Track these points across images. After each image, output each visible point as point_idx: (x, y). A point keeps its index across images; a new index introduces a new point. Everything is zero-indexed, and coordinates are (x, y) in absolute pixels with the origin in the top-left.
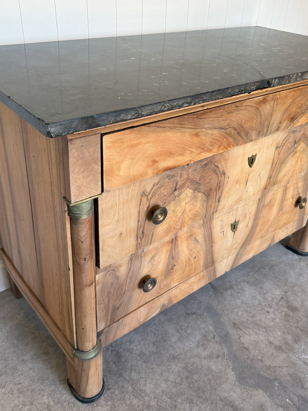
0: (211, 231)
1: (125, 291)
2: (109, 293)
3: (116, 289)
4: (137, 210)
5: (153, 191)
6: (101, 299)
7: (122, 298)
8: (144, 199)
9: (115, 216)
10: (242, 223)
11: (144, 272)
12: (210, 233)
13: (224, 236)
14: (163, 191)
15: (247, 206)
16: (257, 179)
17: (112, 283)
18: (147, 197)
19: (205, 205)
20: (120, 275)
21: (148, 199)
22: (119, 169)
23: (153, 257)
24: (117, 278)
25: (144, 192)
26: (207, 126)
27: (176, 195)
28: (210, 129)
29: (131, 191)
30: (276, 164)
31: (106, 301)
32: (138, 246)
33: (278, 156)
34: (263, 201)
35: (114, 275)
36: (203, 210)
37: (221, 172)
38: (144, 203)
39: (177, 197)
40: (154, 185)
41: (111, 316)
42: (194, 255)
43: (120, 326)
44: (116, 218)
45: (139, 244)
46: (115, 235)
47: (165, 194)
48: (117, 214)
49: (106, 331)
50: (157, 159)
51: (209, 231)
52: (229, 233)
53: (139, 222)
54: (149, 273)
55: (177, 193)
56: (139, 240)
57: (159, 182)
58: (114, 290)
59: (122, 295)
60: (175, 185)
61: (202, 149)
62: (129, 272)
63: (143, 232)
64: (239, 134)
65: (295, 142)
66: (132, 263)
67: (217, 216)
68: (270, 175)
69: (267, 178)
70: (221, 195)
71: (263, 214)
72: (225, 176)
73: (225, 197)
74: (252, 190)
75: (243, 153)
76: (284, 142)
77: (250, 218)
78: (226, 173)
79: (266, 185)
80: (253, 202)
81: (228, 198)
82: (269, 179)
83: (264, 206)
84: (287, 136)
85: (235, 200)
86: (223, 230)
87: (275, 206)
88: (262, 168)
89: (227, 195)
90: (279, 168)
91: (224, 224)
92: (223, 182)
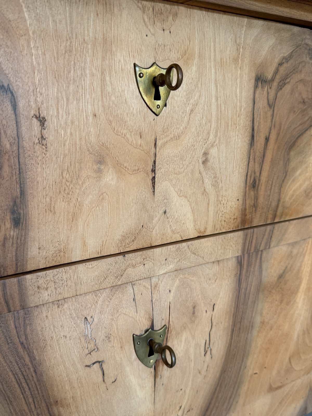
0: (32, 359)
10: (184, 338)
12: (25, 365)
13: (109, 380)
15: (194, 279)
16: (197, 175)
30: (267, 139)
33: (270, 113)
34: (257, 273)
51: (21, 358)
52: (128, 369)
67: (45, 296)
68: (251, 177)
69: (243, 185)
70: (23, 193)
71: (261, 314)
72: (15, 107)
73: (51, 209)
74: (190, 216)
75: (105, 40)
76: (282, 70)
77: (214, 324)
78: (19, 91)
79: (244, 213)
80: (216, 268)
81: (74, 217)
82: (252, 193)
83: (260, 288)
84: (291, 56)
85: (118, 237)
86: (95, 357)
87: (299, 295)
88: (212, 136)
89: (61, 205)
90: (281, 163)
91: (101, 335)
92: (11, 131)
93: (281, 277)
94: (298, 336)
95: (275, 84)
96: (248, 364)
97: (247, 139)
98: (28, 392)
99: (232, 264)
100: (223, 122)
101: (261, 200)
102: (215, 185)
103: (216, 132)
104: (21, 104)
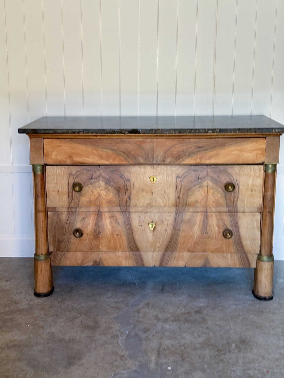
1: (65, 232)
2: (55, 228)
3: (60, 227)
4: (67, 182)
5: (76, 174)
6: (51, 228)
7: (63, 236)
8: (71, 177)
9: (54, 180)
10: (160, 227)
11: (78, 225)
12: (129, 222)
13: (143, 229)
14: (83, 177)
15: (163, 215)
16: (163, 194)
17: (57, 222)
18: (73, 176)
19: (117, 197)
20: (61, 219)
21: (73, 178)
22: (51, 155)
23: (83, 218)
24: (60, 220)
25: (71, 173)
26: (102, 146)
27: (93, 182)
28: (105, 148)
29: (63, 170)
30: (181, 189)
31: (54, 232)
32: (70, 204)
33: (181, 184)
34: (181, 217)
35: (58, 217)
36: (116, 200)
37: (127, 178)
38: (71, 179)
39: (93, 184)
40: (77, 172)
41: (57, 245)
42: (117, 233)
43: (63, 256)
44: (55, 181)
45: (70, 203)
46: (55, 190)
47: (85, 178)
48: (55, 179)
49: (54, 253)
50: (72, 156)
51: (128, 220)
52: (147, 229)
53: (69, 188)
54: (82, 228)
55: (93, 181)
56: (70, 201)
57: (80, 171)
58: (58, 227)
59: (64, 233)
60: (91, 176)
61: (101, 158)
62: (67, 221)
63: (72, 196)
64: (128, 156)
65: (198, 178)
66: (70, 215)
67: (132, 211)
68: (177, 196)
69: (175, 197)
70: (130, 195)
71: (182, 227)
72: (130, 183)
73: (134, 197)
74: (162, 202)
75: (144, 172)
76: (184, 175)
77: (168, 226)
78: (131, 181)
79: (176, 203)
80: (169, 214)
81: (138, 199)
82: (178, 199)
83: (182, 221)
84: (187, 171)
85: (146, 204)
86: (141, 224)
87: (196, 226)
88: (166, 187)
89: (136, 197)
90: (186, 194)
91: (142, 221)
92: (129, 186)
93: (189, 220)
94: (196, 237)
95: (182, 177)
96: (179, 239)
97: (175, 188)
98: (129, 226)
99: (174, 214)
100: (168, 185)
101: (181, 201)
102: (168, 197)
103: (167, 187)
104: (131, 182)
